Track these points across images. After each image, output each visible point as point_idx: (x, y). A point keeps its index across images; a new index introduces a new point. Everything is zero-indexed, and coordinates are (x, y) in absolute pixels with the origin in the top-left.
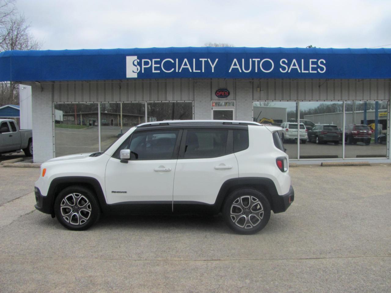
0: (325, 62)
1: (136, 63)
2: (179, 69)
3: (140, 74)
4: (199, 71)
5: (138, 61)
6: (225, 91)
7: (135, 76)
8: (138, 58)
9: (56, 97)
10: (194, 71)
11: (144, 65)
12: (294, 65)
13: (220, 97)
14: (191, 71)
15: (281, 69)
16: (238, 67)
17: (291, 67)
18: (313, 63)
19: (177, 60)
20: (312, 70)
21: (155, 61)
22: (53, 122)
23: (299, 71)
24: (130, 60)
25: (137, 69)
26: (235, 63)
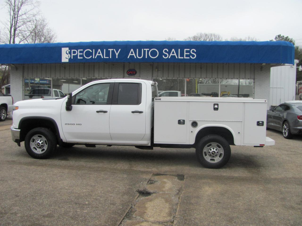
0: (195, 51)
1: (68, 52)
2: (95, 57)
3: (70, 59)
4: (108, 58)
5: (69, 51)
6: (133, 71)
7: (67, 61)
8: (69, 49)
9: (25, 74)
10: (105, 57)
11: (73, 54)
12: (173, 53)
13: (130, 75)
14: (102, 57)
15: (163, 56)
16: (134, 54)
17: (171, 54)
18: (187, 52)
19: (94, 50)
20: (186, 57)
21: (80, 51)
22: (23, 90)
23: (177, 58)
24: (65, 50)
25: (68, 56)
26: (132, 52)
